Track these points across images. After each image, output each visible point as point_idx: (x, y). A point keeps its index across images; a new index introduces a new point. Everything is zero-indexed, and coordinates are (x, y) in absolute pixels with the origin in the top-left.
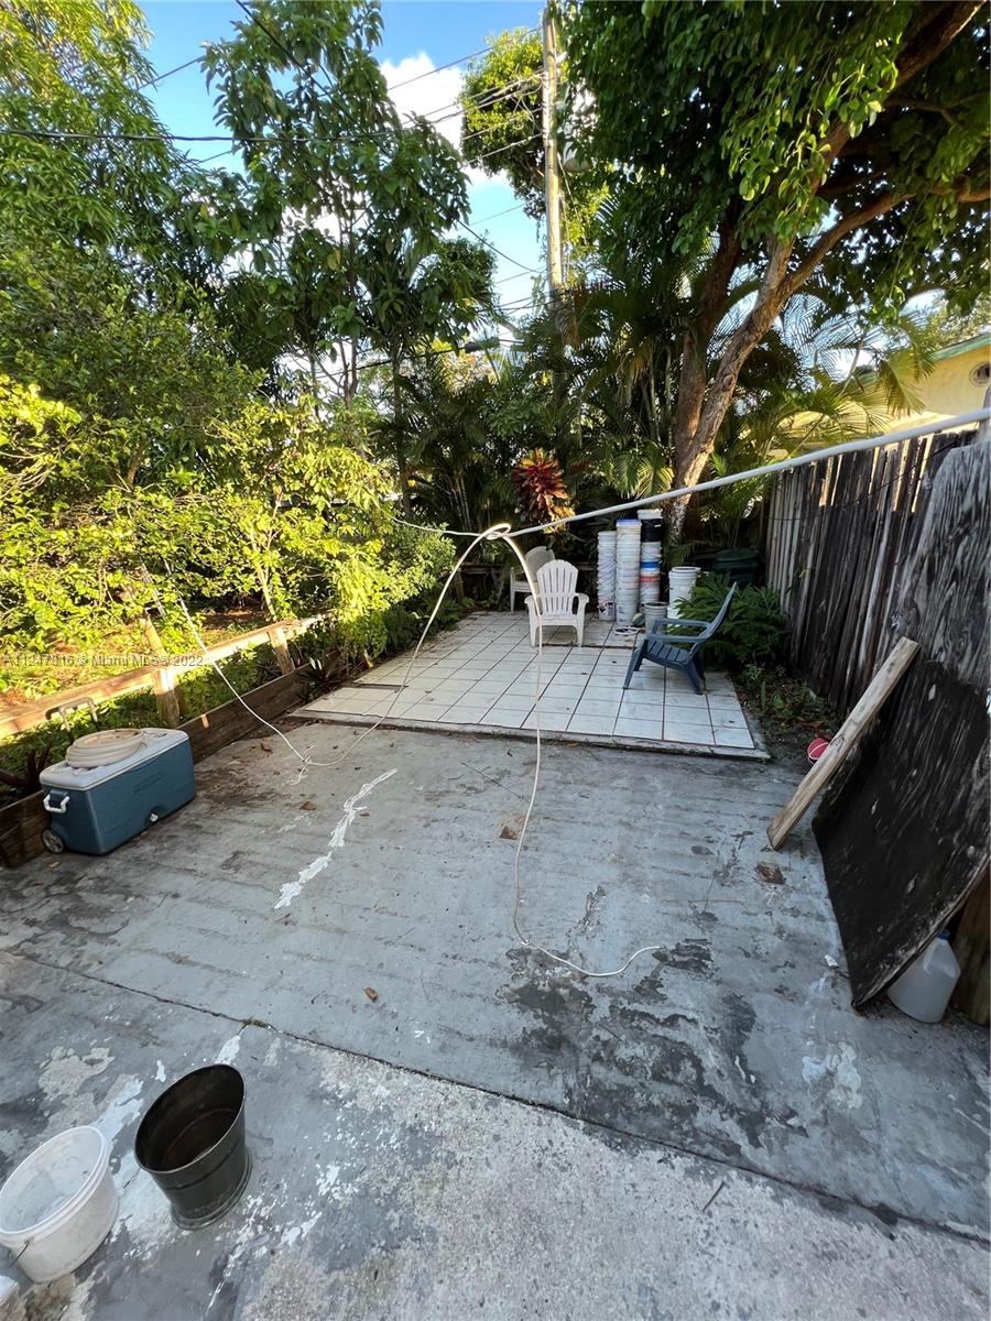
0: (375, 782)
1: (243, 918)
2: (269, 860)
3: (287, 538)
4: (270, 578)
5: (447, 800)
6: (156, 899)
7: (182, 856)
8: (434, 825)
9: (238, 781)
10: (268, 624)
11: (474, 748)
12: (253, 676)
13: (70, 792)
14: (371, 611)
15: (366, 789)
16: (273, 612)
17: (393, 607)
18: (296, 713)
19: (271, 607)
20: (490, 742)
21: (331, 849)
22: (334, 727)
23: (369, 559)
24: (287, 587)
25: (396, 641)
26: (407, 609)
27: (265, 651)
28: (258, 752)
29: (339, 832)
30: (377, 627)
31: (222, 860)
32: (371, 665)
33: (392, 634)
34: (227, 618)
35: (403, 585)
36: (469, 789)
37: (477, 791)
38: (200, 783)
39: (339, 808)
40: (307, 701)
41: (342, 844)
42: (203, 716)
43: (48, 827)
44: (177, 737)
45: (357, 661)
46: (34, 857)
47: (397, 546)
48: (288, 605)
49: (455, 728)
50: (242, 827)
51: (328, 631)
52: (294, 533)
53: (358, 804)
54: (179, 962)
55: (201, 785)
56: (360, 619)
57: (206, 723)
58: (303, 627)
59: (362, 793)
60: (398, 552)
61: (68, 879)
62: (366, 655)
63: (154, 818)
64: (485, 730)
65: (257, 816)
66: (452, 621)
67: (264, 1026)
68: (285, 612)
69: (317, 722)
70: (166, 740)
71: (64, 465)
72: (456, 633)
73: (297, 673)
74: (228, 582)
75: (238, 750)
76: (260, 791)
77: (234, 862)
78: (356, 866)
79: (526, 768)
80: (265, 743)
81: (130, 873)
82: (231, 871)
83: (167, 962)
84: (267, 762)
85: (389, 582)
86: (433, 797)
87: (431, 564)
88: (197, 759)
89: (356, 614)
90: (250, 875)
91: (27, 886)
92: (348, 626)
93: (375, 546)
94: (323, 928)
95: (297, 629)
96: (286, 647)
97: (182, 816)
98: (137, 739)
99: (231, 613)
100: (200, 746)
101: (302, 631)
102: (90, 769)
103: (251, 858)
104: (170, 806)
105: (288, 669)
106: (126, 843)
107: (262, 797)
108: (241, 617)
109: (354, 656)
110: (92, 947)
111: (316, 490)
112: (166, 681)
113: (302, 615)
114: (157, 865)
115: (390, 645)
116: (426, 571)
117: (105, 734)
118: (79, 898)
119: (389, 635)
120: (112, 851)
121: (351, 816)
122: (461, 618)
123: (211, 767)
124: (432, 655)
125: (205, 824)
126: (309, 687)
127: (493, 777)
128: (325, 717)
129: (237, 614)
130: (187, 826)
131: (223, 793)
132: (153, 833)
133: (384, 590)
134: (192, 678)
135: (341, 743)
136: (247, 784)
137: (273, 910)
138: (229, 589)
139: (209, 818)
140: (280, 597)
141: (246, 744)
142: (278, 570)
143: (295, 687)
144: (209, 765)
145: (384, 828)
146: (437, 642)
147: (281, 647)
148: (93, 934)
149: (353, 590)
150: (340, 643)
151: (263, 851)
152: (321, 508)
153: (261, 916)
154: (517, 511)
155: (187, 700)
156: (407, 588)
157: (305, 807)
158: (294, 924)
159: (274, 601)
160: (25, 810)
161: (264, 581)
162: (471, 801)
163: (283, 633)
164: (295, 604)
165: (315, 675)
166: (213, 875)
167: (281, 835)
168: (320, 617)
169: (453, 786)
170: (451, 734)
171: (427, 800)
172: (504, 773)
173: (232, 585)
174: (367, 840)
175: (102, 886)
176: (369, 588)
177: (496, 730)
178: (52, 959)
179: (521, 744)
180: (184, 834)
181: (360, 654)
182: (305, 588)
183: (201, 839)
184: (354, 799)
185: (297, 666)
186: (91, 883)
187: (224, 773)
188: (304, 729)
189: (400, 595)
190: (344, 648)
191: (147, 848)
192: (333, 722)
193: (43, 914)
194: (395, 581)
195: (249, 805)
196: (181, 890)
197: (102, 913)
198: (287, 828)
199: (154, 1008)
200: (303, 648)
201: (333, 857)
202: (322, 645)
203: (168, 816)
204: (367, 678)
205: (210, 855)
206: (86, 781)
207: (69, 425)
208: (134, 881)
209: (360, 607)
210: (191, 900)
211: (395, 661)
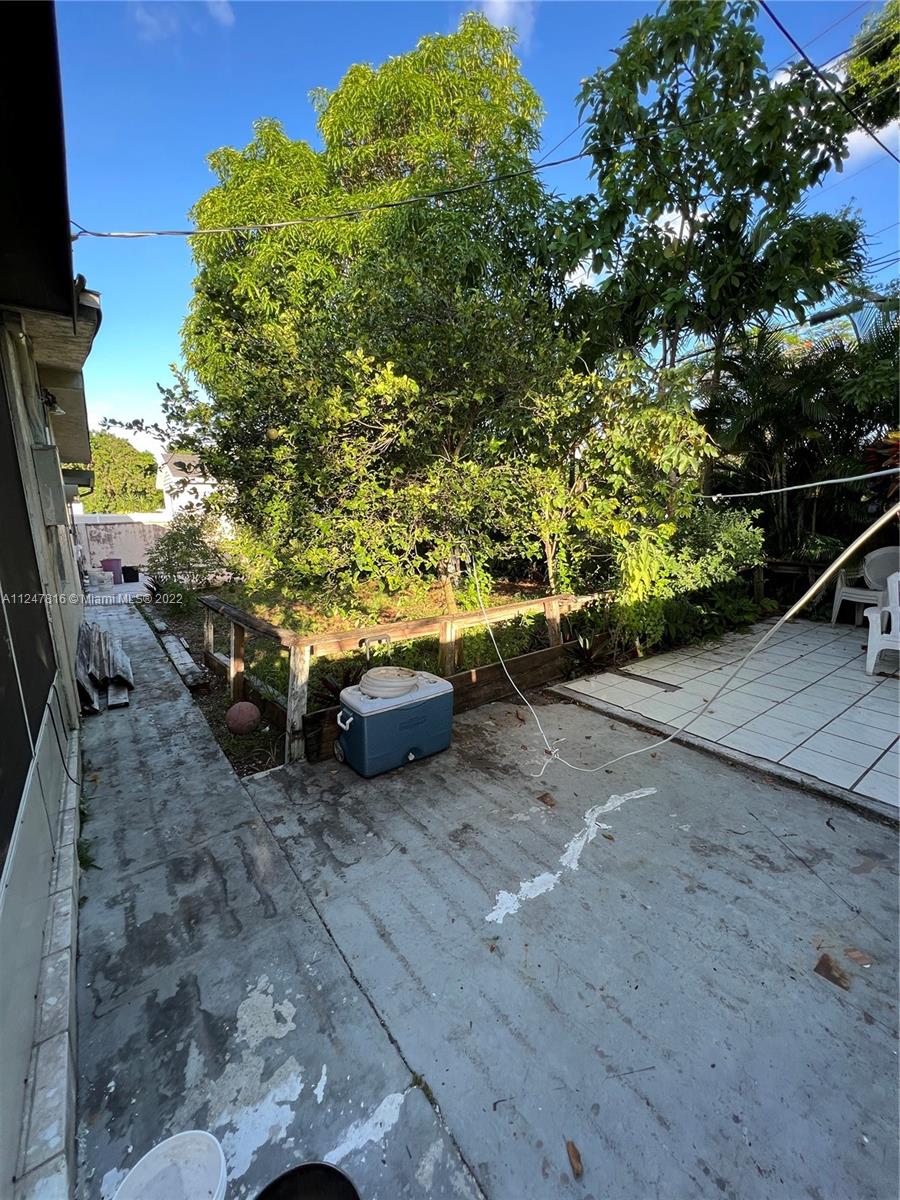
0: (628, 796)
1: (453, 914)
2: (493, 850)
3: (579, 516)
4: (556, 552)
5: (723, 860)
6: (387, 845)
7: (422, 810)
8: (700, 893)
9: (489, 744)
10: (548, 595)
11: (769, 796)
12: (525, 642)
13: (355, 715)
14: (651, 597)
15: (614, 803)
16: (553, 586)
17: (677, 597)
18: (555, 688)
19: (552, 581)
20: (796, 795)
21: (561, 867)
22: (590, 713)
23: (659, 541)
24: (570, 562)
25: (673, 635)
26: (691, 602)
27: (540, 619)
28: (512, 718)
29: (575, 847)
30: (655, 615)
31: (451, 828)
32: (641, 654)
33: (671, 626)
34: (516, 587)
35: (693, 575)
36: (760, 857)
37: (773, 867)
38: (457, 735)
39: (580, 815)
40: (569, 678)
41: (574, 866)
42: (473, 671)
43: (338, 738)
44: (444, 687)
45: (627, 648)
46: (325, 760)
47: (690, 534)
48: (568, 581)
49: (743, 758)
50: (479, 797)
51: (602, 612)
52: (585, 512)
53: (602, 818)
54: (383, 936)
55: (458, 738)
56: (638, 604)
57: (474, 678)
58: (578, 603)
59: (609, 807)
60: (693, 539)
61: (337, 790)
62: (637, 643)
63: (411, 757)
64: (788, 774)
65: (494, 790)
66: (747, 623)
67: (433, 1102)
68: (564, 586)
69: (574, 703)
70: (434, 686)
71: (403, 434)
72: (749, 637)
73: (564, 648)
74: (514, 548)
75: (496, 710)
76: (505, 762)
77: (462, 835)
78: (587, 907)
79: (861, 859)
80: (520, 712)
81: (379, 806)
82: (456, 846)
83: (373, 929)
84: (517, 731)
85: (678, 569)
86: (704, 849)
87: (733, 554)
88: (459, 710)
89: (635, 598)
90: (471, 860)
91: (312, 783)
92: (625, 609)
93: (669, 529)
94: (531, 981)
95: (572, 604)
96: (558, 621)
97: (434, 764)
98: (412, 681)
99: (521, 584)
100: (464, 698)
101: (577, 607)
102: (372, 698)
103: (478, 838)
104: (426, 751)
105: (557, 642)
106: (386, 772)
107: (505, 770)
108: (528, 588)
109: (624, 642)
110: (327, 871)
111: (615, 469)
112: (450, 633)
113: (580, 591)
114: (400, 808)
115: (666, 638)
116: (724, 561)
117: (393, 670)
118: (336, 813)
119: (667, 626)
120: (373, 777)
121: (592, 832)
122: (759, 621)
123: (470, 721)
124: (716, 657)
125: (449, 779)
126: (572, 664)
127: (801, 854)
128: (584, 700)
129: (525, 585)
130: (435, 776)
131: (472, 752)
132: (407, 772)
133: (670, 577)
134: (473, 634)
135: (595, 735)
136: (494, 750)
137: (483, 920)
138: (514, 555)
139: (454, 775)
140: (563, 572)
141: (503, 707)
142: (565, 546)
143: (560, 661)
144: (469, 718)
145: (630, 867)
146: (724, 644)
147: (554, 620)
148: (333, 857)
149: (636, 572)
150: (612, 625)
151: (491, 836)
152: (616, 487)
153: (470, 922)
154: (863, 498)
155: (465, 652)
156: (698, 577)
157: (544, 798)
158: (501, 955)
159: (556, 576)
160: (328, 718)
161: (550, 553)
162: (762, 878)
163: (559, 606)
164: (574, 580)
165: (580, 652)
166: (440, 842)
167: (513, 824)
168: (596, 596)
169: (733, 843)
170: (734, 764)
171: (694, 849)
172: (821, 854)
173: (517, 550)
174: (607, 876)
175: (357, 810)
176: (654, 571)
177: (807, 781)
178: (300, 867)
179: (851, 816)
180: (429, 782)
181: (632, 641)
182: (587, 566)
183: (442, 795)
184: (599, 810)
185: (565, 641)
186: (350, 801)
187: (478, 731)
188: (560, 707)
189: (688, 584)
190: (615, 632)
191: (398, 785)
192: (590, 708)
193: (311, 816)
194: (684, 568)
195: (491, 774)
196: (410, 846)
197: (346, 838)
198: (521, 817)
199: (344, 983)
200: (574, 623)
201: (562, 880)
202: (593, 624)
203: (423, 759)
204: (636, 668)
205: (443, 816)
206: (367, 708)
207: (412, 399)
208: (380, 816)
209: (640, 592)
210: (413, 862)
211: (668, 655)
